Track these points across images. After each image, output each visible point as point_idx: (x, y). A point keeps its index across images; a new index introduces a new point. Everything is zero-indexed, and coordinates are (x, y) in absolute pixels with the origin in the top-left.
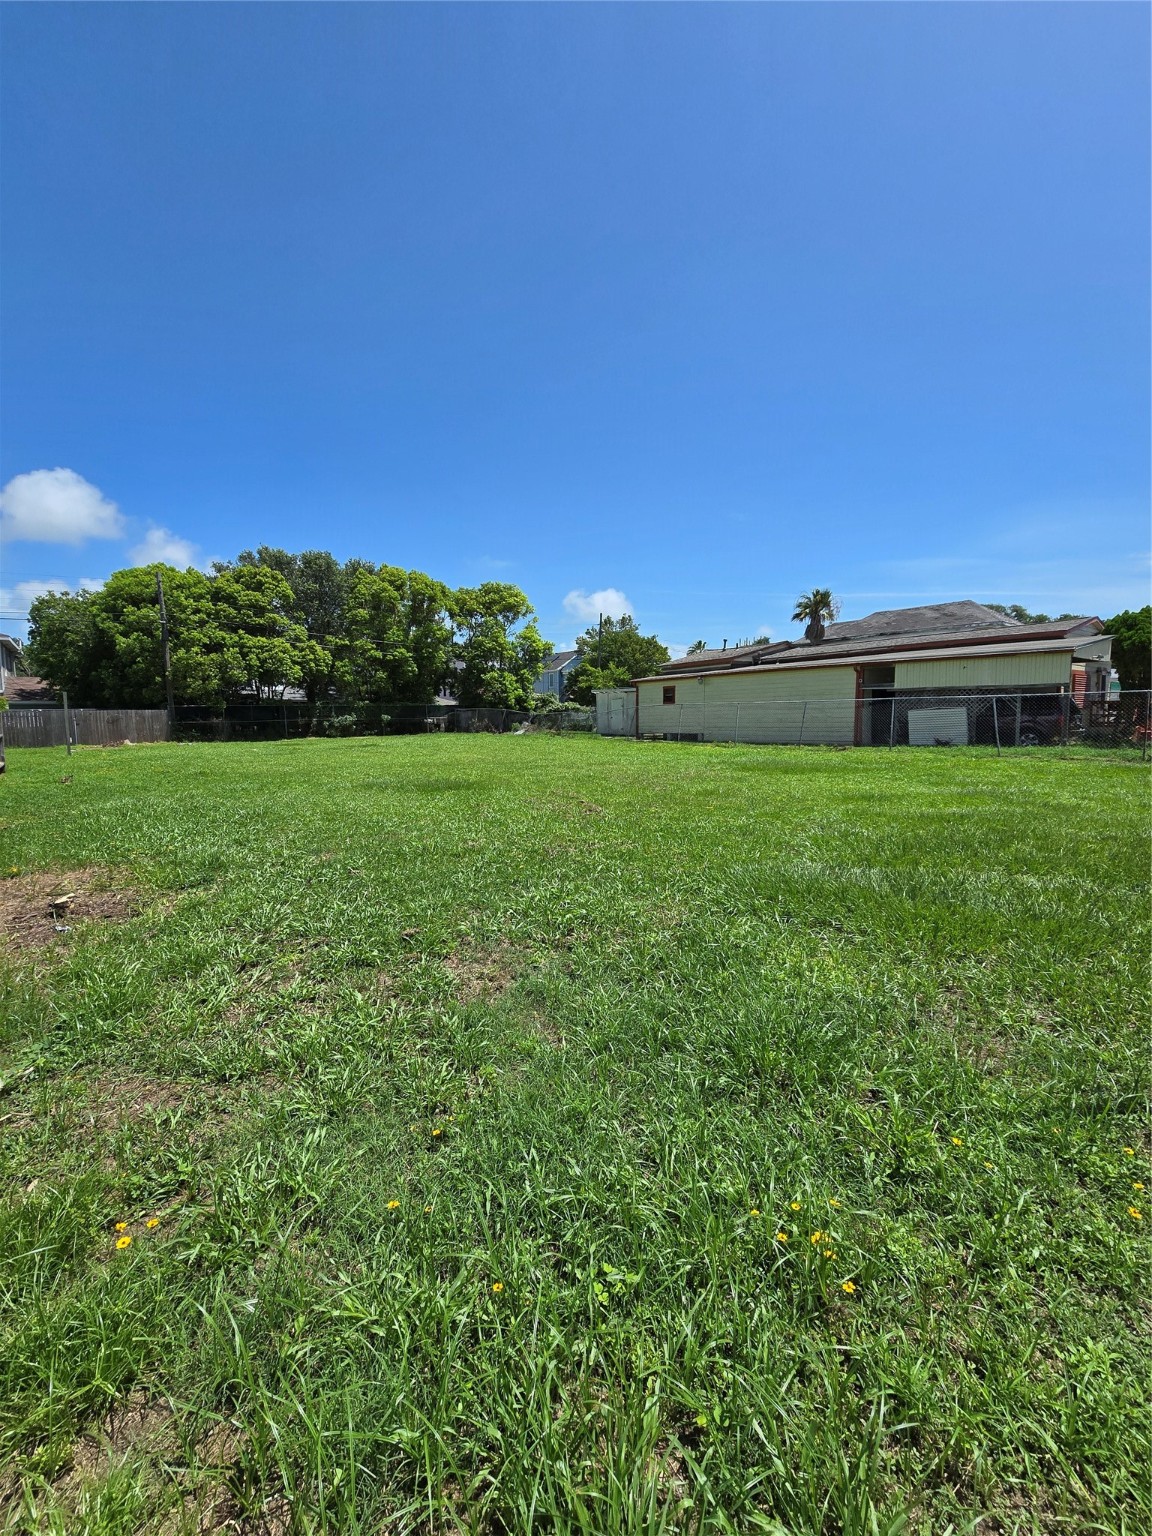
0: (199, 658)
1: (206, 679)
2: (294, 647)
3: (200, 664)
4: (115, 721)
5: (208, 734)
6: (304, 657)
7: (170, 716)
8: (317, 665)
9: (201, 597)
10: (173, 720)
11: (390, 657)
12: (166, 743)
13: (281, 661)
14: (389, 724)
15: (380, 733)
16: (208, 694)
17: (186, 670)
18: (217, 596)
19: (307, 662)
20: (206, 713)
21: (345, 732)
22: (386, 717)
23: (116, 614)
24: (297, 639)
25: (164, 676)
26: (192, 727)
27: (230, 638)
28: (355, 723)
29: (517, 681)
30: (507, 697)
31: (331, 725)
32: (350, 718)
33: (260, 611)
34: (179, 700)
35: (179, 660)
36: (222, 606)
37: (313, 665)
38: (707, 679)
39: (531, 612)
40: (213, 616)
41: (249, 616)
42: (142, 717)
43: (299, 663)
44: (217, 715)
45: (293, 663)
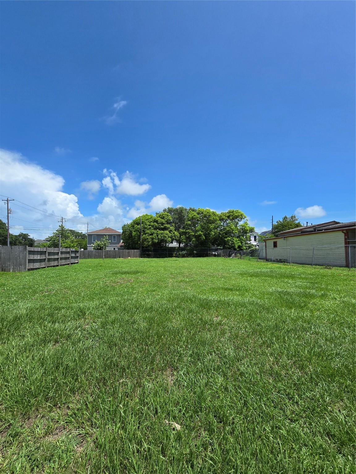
0: (148, 237)
1: (148, 242)
2: (170, 232)
3: (147, 238)
4: (129, 252)
5: (149, 256)
6: (172, 235)
7: (140, 252)
8: (175, 237)
9: (151, 222)
10: (141, 252)
11: (196, 234)
12: (139, 258)
13: (165, 237)
14: (196, 254)
15: (194, 257)
16: (149, 246)
17: (145, 240)
18: (156, 221)
19: (172, 237)
20: (148, 251)
21: (183, 256)
22: (195, 252)
23: (133, 226)
24: (171, 231)
25: (140, 241)
26: (145, 254)
27: (155, 232)
28: (186, 254)
29: (239, 240)
30: (234, 246)
31: (179, 254)
32: (184, 252)
33: (162, 224)
34: (143, 247)
35: (144, 237)
36: (155, 223)
37: (174, 237)
38: (287, 238)
39: (246, 218)
40: (153, 226)
41: (160, 226)
42: (134, 251)
43: (170, 237)
44: (151, 251)
45: (169, 237)
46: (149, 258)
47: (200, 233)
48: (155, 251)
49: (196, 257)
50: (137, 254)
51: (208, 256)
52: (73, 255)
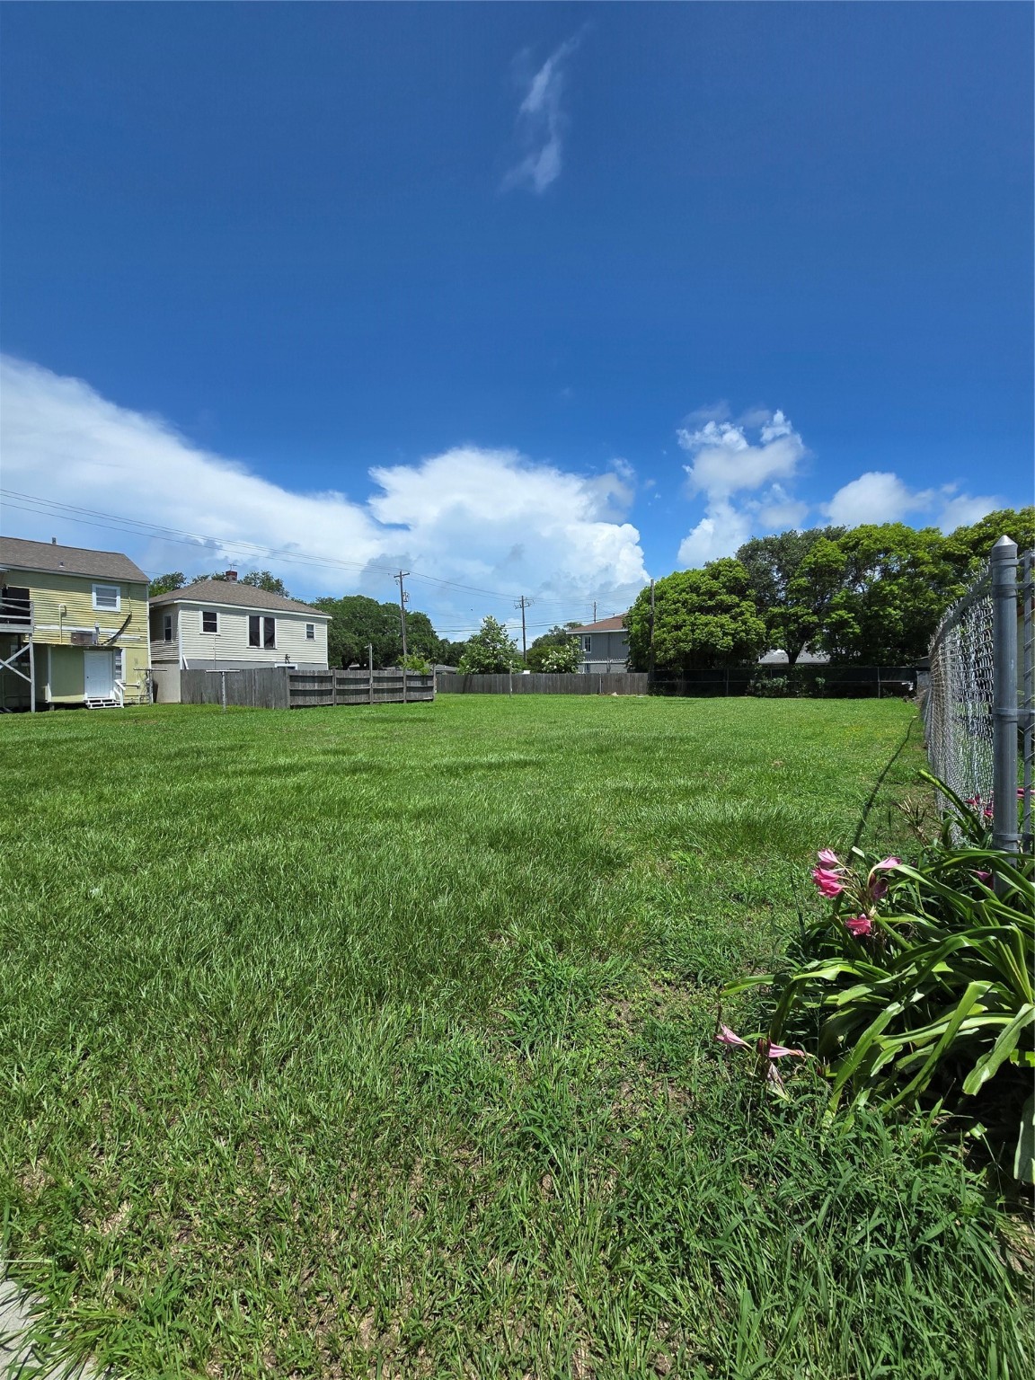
2: (733, 620)
3: (665, 640)
5: (671, 691)
7: (650, 678)
8: (747, 634)
9: (683, 591)
11: (827, 620)
14: (825, 686)
15: (815, 696)
16: (668, 662)
17: (660, 644)
18: (694, 589)
20: (670, 675)
21: (777, 695)
22: (820, 680)
25: (649, 649)
26: (662, 684)
27: (690, 619)
28: (788, 686)
31: (767, 686)
32: (781, 681)
33: (712, 595)
34: (654, 666)
36: (693, 595)
40: (684, 603)
41: (704, 601)
42: (634, 677)
43: (732, 635)
44: (680, 677)
45: (725, 634)
46: (672, 695)
47: (842, 617)
48: (687, 675)
49: (825, 697)
50: (641, 684)
51: (875, 696)
52: (418, 684)
